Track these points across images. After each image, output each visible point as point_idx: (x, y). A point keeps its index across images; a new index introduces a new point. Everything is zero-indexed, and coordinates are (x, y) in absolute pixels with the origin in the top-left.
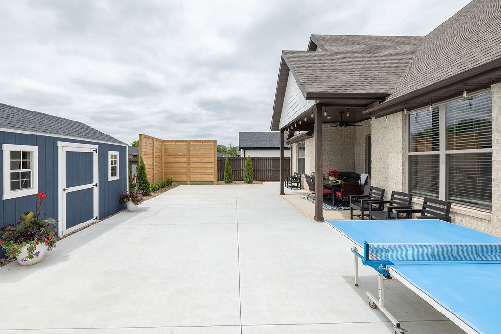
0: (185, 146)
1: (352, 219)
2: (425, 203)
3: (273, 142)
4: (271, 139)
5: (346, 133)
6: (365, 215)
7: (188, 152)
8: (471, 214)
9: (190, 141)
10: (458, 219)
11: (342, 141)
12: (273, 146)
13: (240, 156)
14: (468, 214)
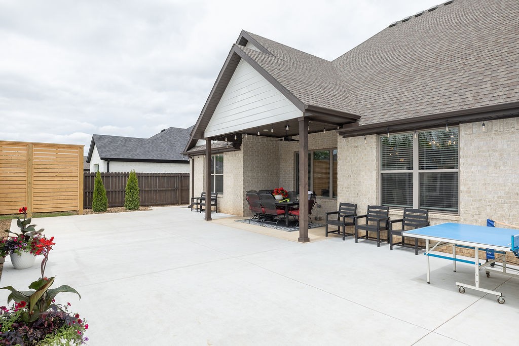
0: (23, 152)
1: (327, 236)
2: (405, 213)
3: (148, 152)
4: (145, 148)
5: (272, 147)
6: (329, 232)
7: (28, 163)
8: (444, 218)
9: (33, 144)
10: (432, 223)
11: (269, 156)
12: (150, 158)
13: (89, 170)
14: (442, 218)
